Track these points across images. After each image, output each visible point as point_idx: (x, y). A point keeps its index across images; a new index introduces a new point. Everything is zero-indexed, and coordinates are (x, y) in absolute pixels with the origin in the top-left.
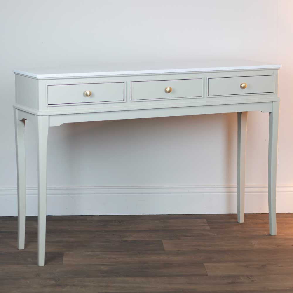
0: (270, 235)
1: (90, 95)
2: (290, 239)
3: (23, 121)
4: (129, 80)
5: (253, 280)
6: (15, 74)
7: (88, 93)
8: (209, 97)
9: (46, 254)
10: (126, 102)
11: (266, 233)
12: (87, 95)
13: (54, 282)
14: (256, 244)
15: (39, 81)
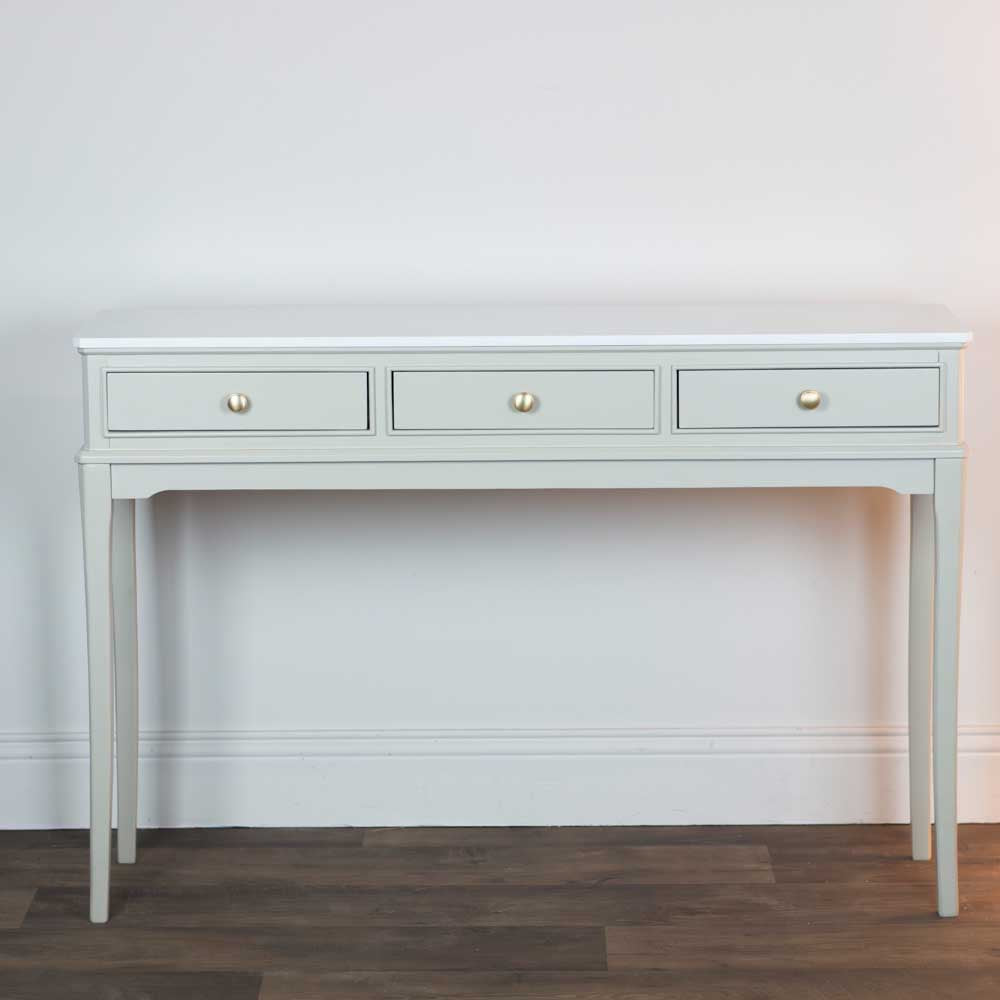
8: (679, 431)
10: (376, 434)
15: (87, 357)
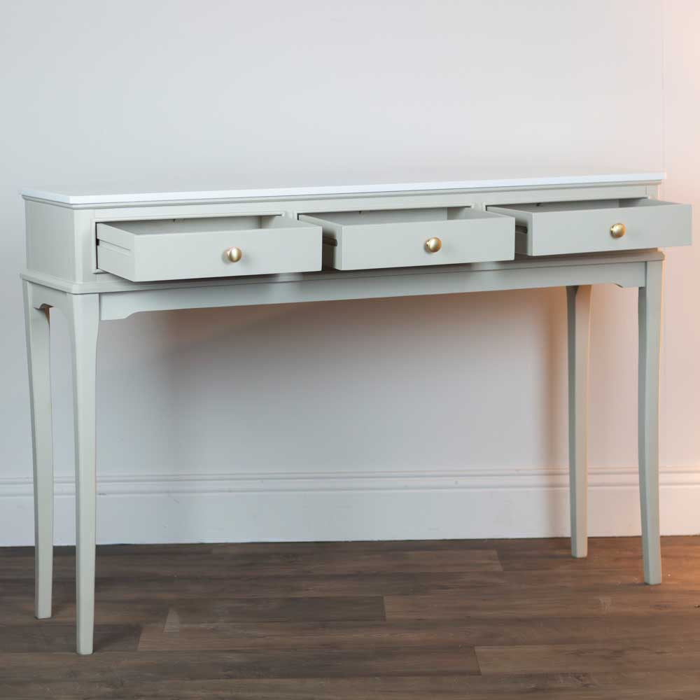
0: (647, 584)
1: (239, 258)
2: (693, 593)
3: (45, 309)
5: (588, 682)
6: (25, 199)
7: (235, 254)
9: (97, 628)
11: (636, 579)
12: (231, 259)
13: (109, 689)
14: (607, 604)
15: (75, 211)
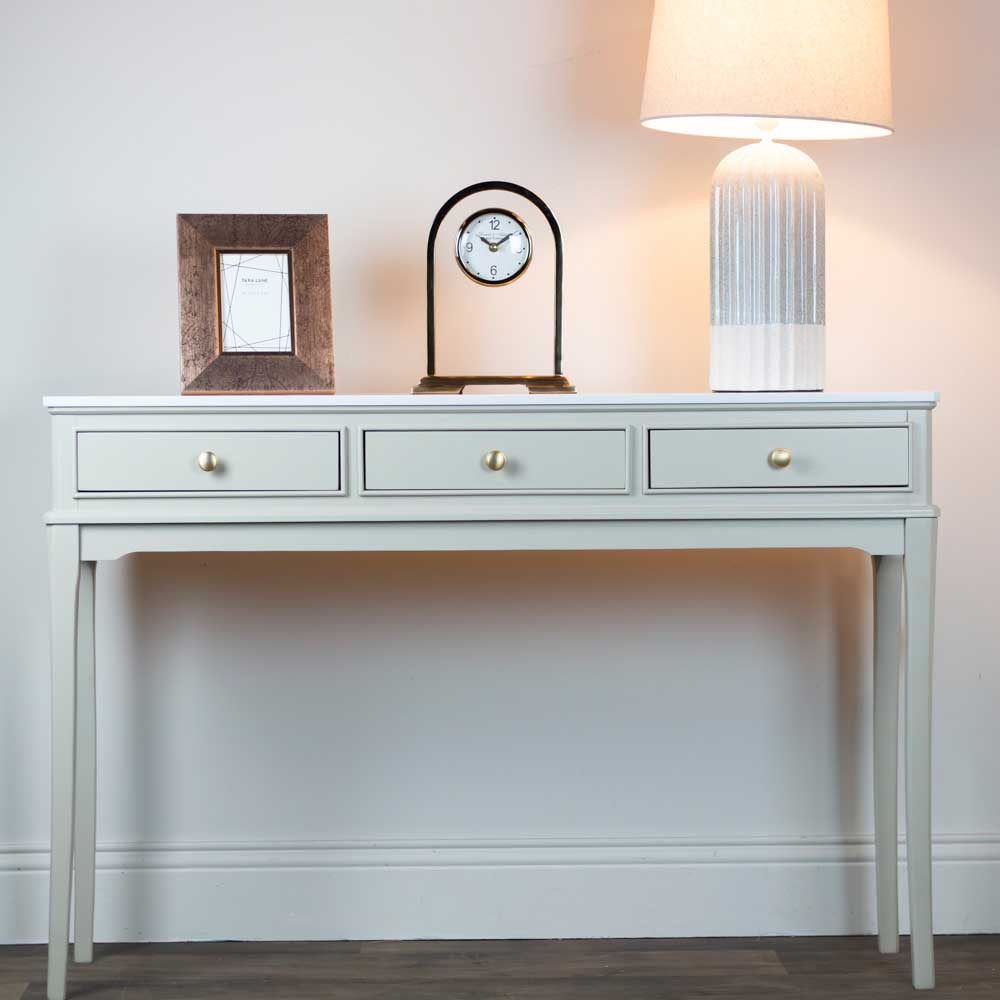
4: (357, 424)
10: (347, 495)
15: (54, 416)
